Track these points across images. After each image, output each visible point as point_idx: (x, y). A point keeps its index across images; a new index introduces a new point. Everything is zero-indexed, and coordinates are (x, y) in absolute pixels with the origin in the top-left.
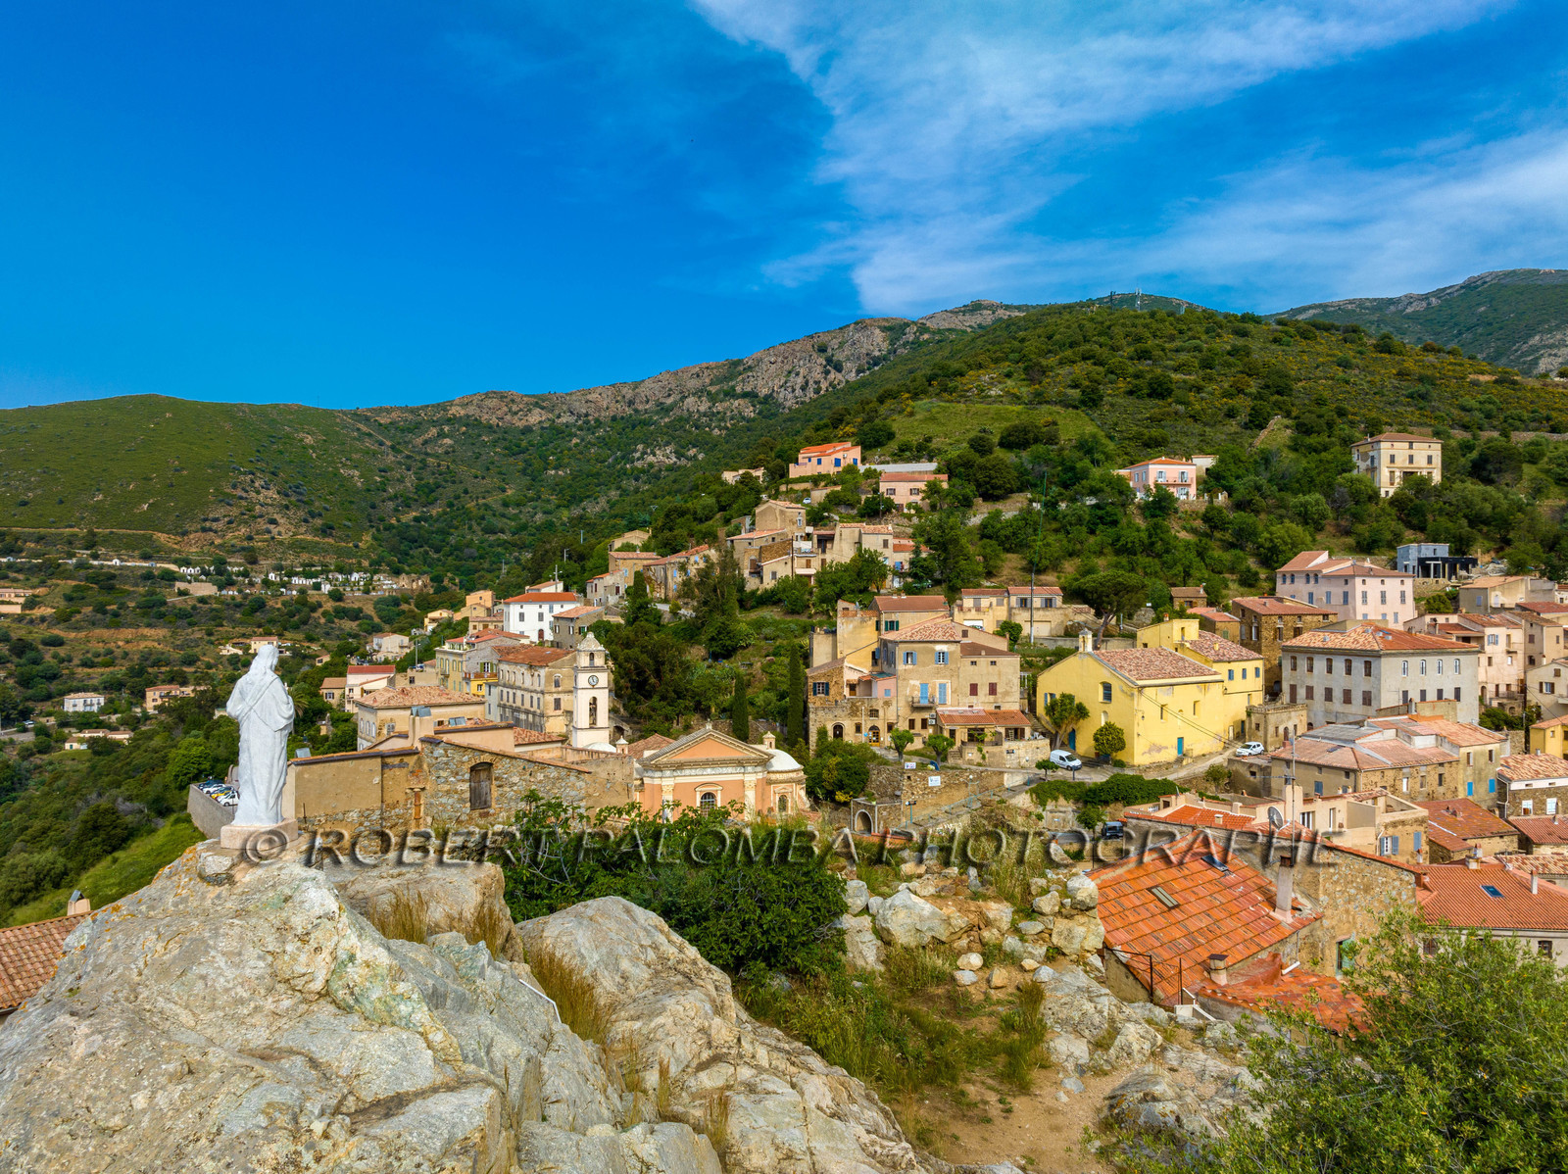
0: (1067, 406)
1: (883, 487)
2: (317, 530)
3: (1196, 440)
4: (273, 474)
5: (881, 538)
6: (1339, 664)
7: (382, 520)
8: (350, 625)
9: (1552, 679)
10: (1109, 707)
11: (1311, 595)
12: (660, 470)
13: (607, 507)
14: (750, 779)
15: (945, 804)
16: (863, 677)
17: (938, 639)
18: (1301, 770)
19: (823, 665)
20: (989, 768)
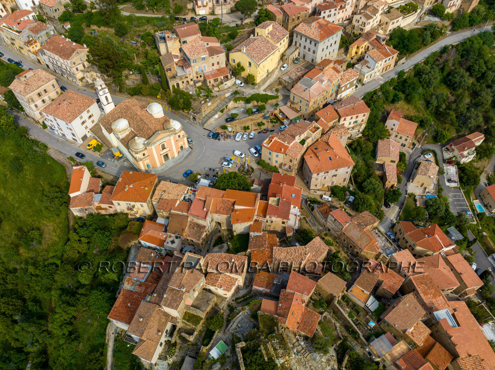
6: (308, 41)
10: (250, 69)
14: (172, 138)
15: (212, 108)
16: (179, 61)
17: (202, 54)
18: (297, 97)
19: (165, 55)
20: (221, 92)
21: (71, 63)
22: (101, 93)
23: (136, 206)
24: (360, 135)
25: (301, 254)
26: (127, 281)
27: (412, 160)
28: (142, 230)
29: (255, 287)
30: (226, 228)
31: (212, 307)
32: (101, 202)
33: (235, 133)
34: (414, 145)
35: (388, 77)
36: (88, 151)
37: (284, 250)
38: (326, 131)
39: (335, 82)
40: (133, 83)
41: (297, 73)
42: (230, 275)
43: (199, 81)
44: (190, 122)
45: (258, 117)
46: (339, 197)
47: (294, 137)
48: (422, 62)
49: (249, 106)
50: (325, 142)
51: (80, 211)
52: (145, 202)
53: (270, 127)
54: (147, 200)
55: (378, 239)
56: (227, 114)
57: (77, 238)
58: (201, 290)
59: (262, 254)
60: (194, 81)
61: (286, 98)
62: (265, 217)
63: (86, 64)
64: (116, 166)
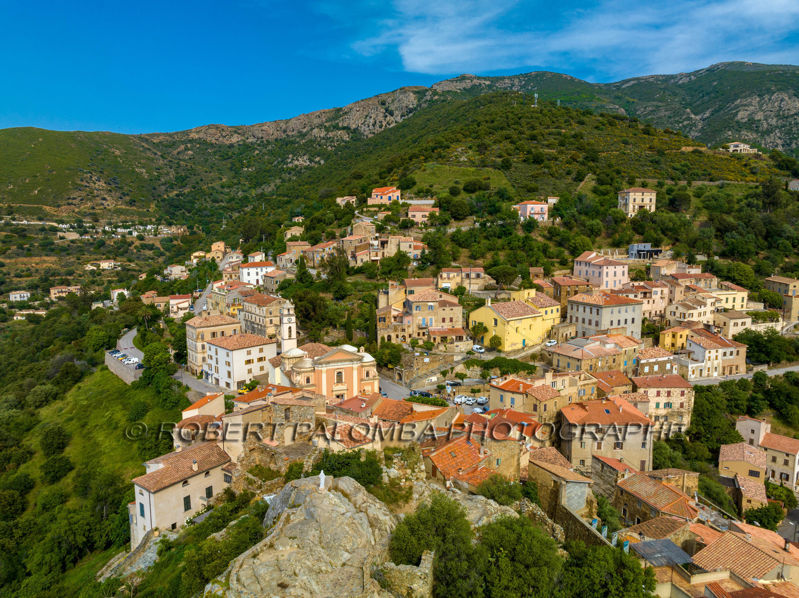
0: (495, 168)
1: (410, 215)
2: (127, 203)
3: (551, 187)
4: (101, 172)
5: (408, 244)
6: (588, 309)
7: (160, 196)
8: (149, 253)
9: (675, 310)
10: (496, 328)
11: (587, 271)
12: (301, 169)
13: (275, 188)
14: (355, 366)
15: (431, 369)
16: (399, 314)
17: (430, 300)
18: (563, 358)
19: (384, 308)
20: (448, 354)
21: (267, 310)
22: (285, 320)
39: (628, 350)
40: (333, 340)
43: (421, 339)
55: (701, 512)
60: (414, 338)
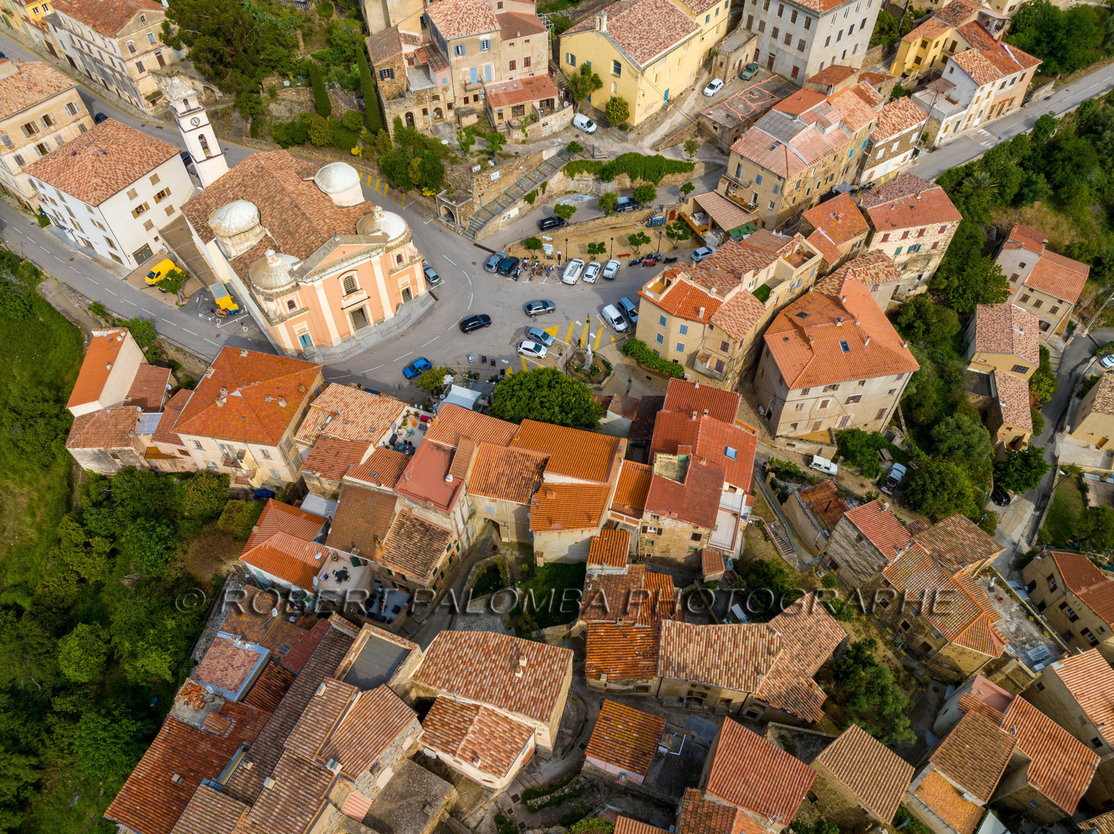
6: (788, 12)
10: (617, 81)
14: (376, 259)
15: (504, 187)
16: (418, 51)
17: (482, 30)
18: (750, 165)
19: (380, 34)
20: (531, 146)
21: (122, 45)
22: (186, 123)
23: (248, 455)
24: (923, 289)
25: (754, 652)
26: (187, 693)
27: (1065, 371)
28: (255, 529)
29: (593, 762)
30: (515, 540)
31: (441, 823)
32: (160, 435)
33: (563, 260)
34: (1071, 327)
35: (1005, 133)
36: (149, 291)
37: (698, 634)
38: (831, 267)
39: (861, 130)
40: (291, 111)
41: (749, 103)
42: (510, 716)
43: (472, 112)
44: (435, 223)
45: (632, 221)
46: (860, 465)
47: (737, 277)
48: (1102, 98)
49: (610, 187)
50: (828, 296)
51: (98, 458)
52: (274, 443)
53: (666, 251)
54: (279, 439)
55: (997, 606)
56: (544, 208)
57: (80, 537)
58: (406, 762)
59: (622, 642)
60: (458, 109)
61: (716, 172)
62: (638, 513)
63: (167, 52)
64: (218, 336)
